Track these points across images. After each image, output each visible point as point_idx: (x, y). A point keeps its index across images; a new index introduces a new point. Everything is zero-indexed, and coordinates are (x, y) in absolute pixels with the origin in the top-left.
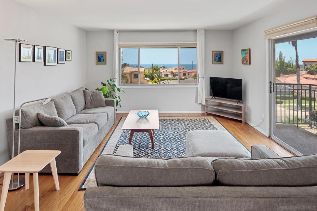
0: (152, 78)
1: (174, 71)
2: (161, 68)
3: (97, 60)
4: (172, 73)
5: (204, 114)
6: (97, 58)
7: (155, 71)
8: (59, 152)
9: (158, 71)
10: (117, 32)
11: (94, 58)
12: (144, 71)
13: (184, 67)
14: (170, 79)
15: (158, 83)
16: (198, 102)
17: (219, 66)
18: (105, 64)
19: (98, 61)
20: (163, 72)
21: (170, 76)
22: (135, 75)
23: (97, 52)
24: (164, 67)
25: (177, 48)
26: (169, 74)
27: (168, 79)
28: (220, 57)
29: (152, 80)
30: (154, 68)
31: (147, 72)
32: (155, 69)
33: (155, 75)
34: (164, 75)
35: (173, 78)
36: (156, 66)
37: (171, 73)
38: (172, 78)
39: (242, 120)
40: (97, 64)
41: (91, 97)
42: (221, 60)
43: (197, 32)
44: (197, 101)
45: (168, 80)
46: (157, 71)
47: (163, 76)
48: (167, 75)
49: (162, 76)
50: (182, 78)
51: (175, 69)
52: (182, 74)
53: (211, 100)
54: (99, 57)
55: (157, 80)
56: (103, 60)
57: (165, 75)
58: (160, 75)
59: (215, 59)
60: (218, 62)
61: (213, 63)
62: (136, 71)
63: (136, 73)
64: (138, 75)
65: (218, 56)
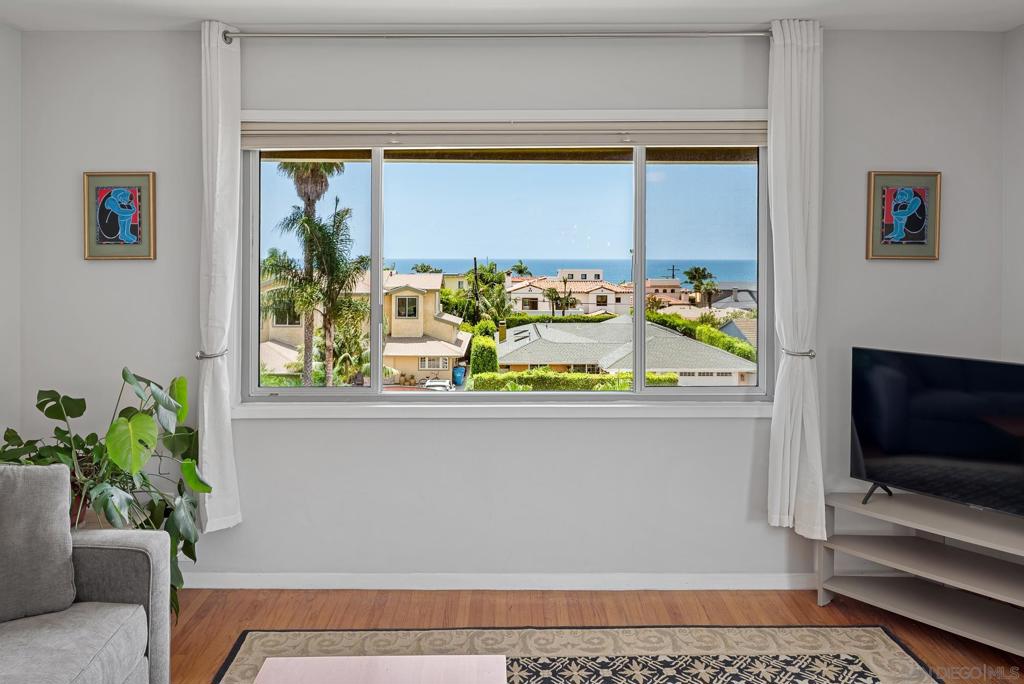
0: (473, 318)
1: (560, 288)
2: (509, 274)
3: (95, 230)
4: (553, 296)
6: (95, 216)
7: (486, 287)
9: (497, 287)
10: (227, 37)
11: (71, 219)
12: (439, 287)
13: (600, 272)
14: (542, 320)
15: (497, 335)
16: (772, 519)
17: (904, 275)
18: (151, 255)
19: (101, 240)
20: (516, 289)
21: (545, 308)
22: (402, 302)
23: (90, 175)
24: (521, 272)
26: (540, 297)
27: (538, 321)
28: (922, 210)
29: (474, 323)
30: (481, 276)
31: (454, 292)
32: (485, 278)
33: (486, 306)
34: (520, 303)
35: (558, 314)
36: (488, 268)
37: (548, 295)
38: (550, 315)
40: (92, 257)
42: (922, 236)
43: (769, 39)
44: (760, 508)
45: (539, 325)
46: (492, 286)
47: (518, 308)
48: (533, 304)
49: (511, 307)
50: (594, 315)
51: (565, 282)
52: (593, 299)
53: (863, 510)
54: (103, 212)
55: (491, 324)
56: (134, 230)
57: (524, 304)
58: (503, 301)
59: (888, 228)
60: (906, 249)
61: (872, 255)
62: (407, 288)
63: (407, 294)
64: (413, 302)
65: (904, 207)
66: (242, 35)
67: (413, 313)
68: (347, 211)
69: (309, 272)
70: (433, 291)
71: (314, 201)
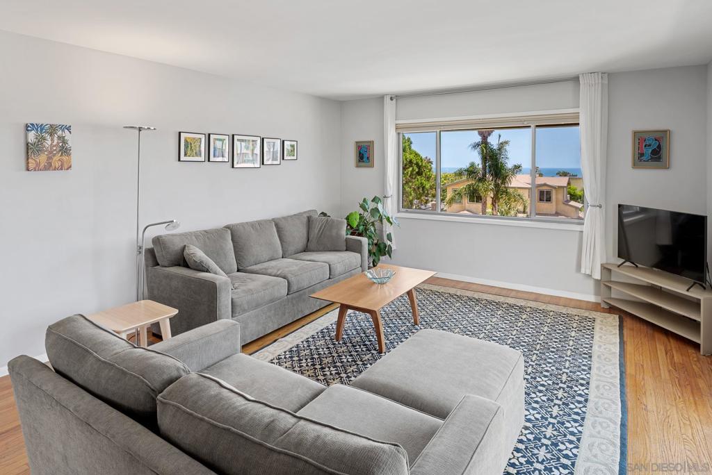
3: (358, 158)
5: (599, 304)
8: (175, 312)
10: (391, 99)
12: (566, 185)
16: (583, 271)
18: (372, 166)
22: (542, 193)
23: (357, 142)
25: (530, 126)
28: (659, 147)
31: (577, 188)
39: (700, 341)
40: (357, 166)
41: (319, 231)
43: (579, 80)
44: (578, 266)
53: (620, 269)
54: (360, 153)
59: (642, 155)
60: (651, 163)
61: (635, 165)
62: (545, 185)
63: (545, 188)
64: (549, 193)
65: (650, 145)
66: (396, 97)
67: (549, 200)
68: (506, 143)
69: (484, 175)
70: (563, 187)
71: (487, 138)
